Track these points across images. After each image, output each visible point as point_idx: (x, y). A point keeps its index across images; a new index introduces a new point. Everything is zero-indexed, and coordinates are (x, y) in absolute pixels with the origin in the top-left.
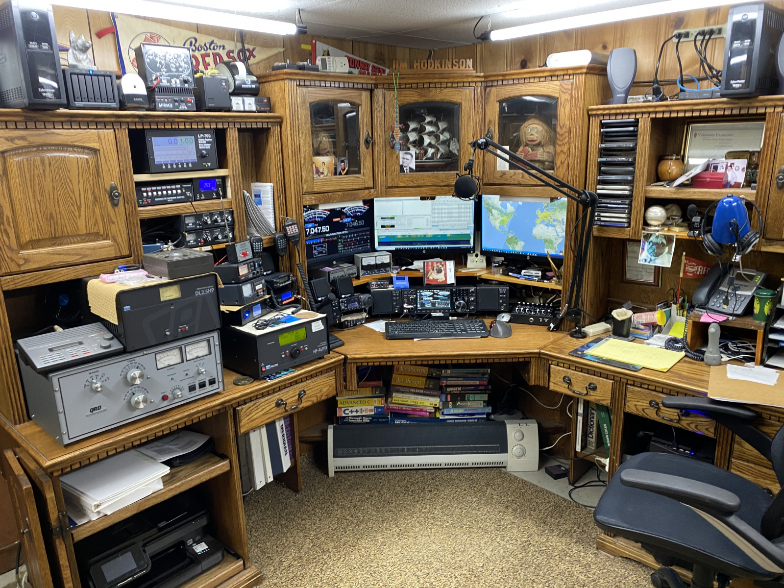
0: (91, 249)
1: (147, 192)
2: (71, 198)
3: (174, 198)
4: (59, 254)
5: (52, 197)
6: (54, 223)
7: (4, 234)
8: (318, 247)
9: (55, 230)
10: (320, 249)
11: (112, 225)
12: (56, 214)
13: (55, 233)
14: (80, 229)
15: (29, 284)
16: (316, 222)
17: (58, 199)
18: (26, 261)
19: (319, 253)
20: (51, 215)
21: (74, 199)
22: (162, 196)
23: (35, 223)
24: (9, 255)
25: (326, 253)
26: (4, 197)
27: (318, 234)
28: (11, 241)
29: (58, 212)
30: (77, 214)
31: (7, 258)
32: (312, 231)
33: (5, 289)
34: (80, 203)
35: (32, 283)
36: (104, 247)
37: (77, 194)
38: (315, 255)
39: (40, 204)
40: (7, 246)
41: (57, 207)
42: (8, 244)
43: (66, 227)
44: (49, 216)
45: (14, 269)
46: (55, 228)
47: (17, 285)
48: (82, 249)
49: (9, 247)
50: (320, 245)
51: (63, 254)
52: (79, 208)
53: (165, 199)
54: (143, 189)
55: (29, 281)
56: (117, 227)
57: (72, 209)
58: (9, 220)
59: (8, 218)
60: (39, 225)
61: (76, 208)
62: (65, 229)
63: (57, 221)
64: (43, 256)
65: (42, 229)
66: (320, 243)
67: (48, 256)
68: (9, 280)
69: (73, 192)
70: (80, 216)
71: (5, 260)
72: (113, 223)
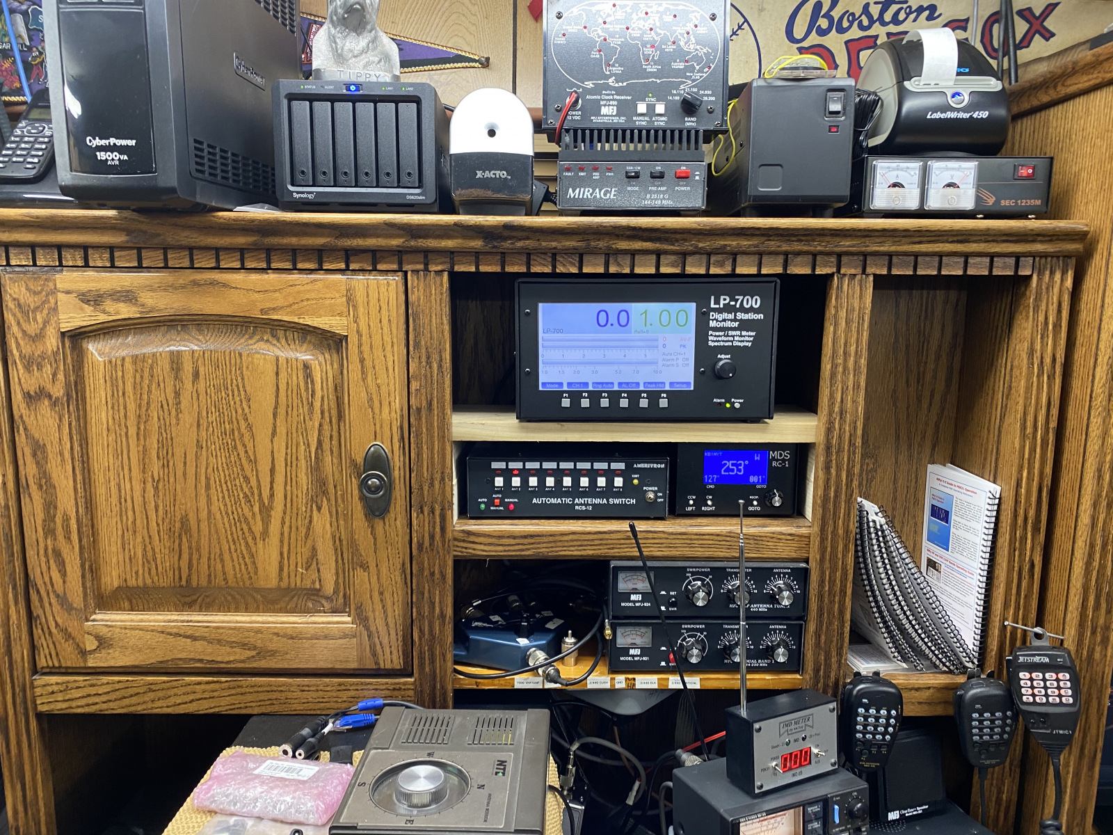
0: (285, 636)
1: (507, 474)
2: (247, 479)
3: (598, 501)
4: (194, 638)
5: (191, 470)
6: (190, 548)
7: (52, 562)
9: (190, 567)
11: (359, 571)
12: (199, 521)
13: (189, 576)
14: (260, 572)
15: (104, 706)
17: (207, 479)
18: (103, 643)
20: (184, 521)
21: (253, 482)
22: (558, 490)
23: (139, 539)
24: (60, 621)
26: (63, 460)
28: (68, 584)
29: (204, 515)
30: (258, 527)
31: (54, 630)
33: (42, 708)
34: (272, 495)
35: (111, 705)
36: (326, 637)
37: (264, 467)
39: (156, 489)
40: (58, 596)
41: (203, 503)
42: (60, 590)
43: (222, 560)
44: (178, 525)
45: (70, 658)
46: (190, 560)
47: (74, 704)
48: (258, 631)
49: (63, 600)
51: (203, 638)
52: (266, 511)
53: (568, 501)
54: (495, 465)
55: (105, 698)
56: (374, 579)
57: (246, 510)
58: (68, 526)
59: (66, 519)
60: (149, 548)
61: (256, 509)
62: (219, 566)
63: (198, 542)
64: (148, 635)
65: (155, 559)
67: (162, 637)
68: (56, 688)
69: (254, 462)
70: (265, 534)
71: (50, 633)
72: (365, 567)
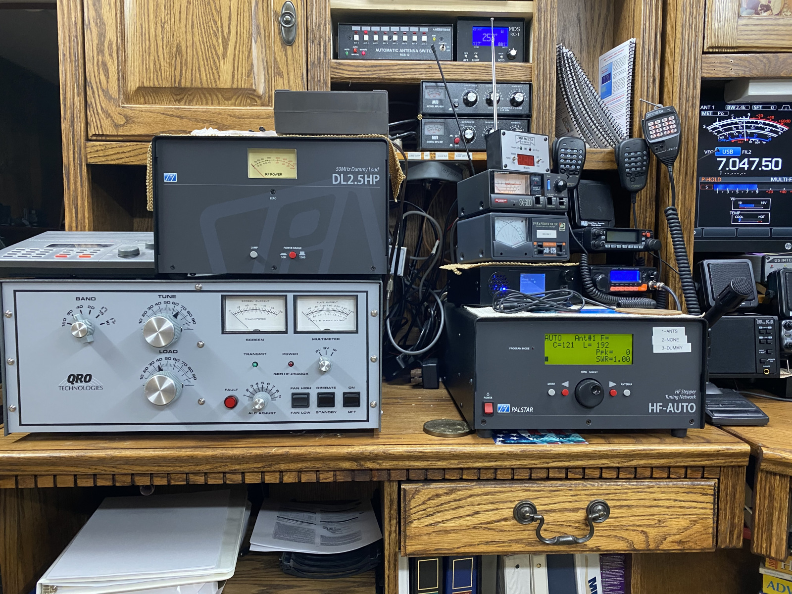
0: (235, 116)
1: (361, 34)
2: (215, 23)
3: (413, 51)
4: (182, 118)
5: (183, 16)
6: (181, 63)
7: (101, 70)
8: (744, 202)
9: (181, 76)
10: (751, 208)
11: (278, 78)
12: (187, 47)
13: (180, 80)
14: (221, 79)
15: (127, 160)
16: (745, 145)
17: (193, 22)
18: (128, 120)
19: (746, 217)
20: (179, 47)
21: (219, 24)
23: (152, 58)
24: (104, 106)
25: (765, 220)
26: (110, 8)
27: (749, 173)
28: (110, 83)
29: (190, 43)
30: (220, 51)
31: (100, 111)
32: (734, 165)
33: (91, 161)
34: (229, 32)
35: (131, 159)
36: (258, 117)
37: (225, 16)
38: (736, 220)
39: (163, 27)
40: (103, 91)
41: (190, 37)
42: (105, 87)
43: (200, 71)
44: (175, 49)
45: (109, 130)
46: (181, 70)
47: (109, 158)
48: (219, 114)
49: (106, 93)
50: (749, 198)
51: (187, 118)
52: (225, 42)
53: (396, 50)
54: (354, 28)
55: (127, 155)
56: (286, 82)
57: (214, 41)
58: (112, 48)
59: (111, 44)
60: (157, 63)
61: (220, 40)
62: (198, 75)
63: (186, 60)
64: (155, 116)
65: (160, 70)
66: (753, 195)
67: (162, 117)
68: (99, 148)
69: (219, 12)
70: (225, 55)
71: (98, 113)
72: (281, 76)
